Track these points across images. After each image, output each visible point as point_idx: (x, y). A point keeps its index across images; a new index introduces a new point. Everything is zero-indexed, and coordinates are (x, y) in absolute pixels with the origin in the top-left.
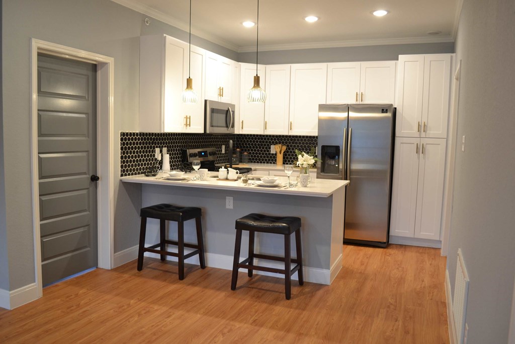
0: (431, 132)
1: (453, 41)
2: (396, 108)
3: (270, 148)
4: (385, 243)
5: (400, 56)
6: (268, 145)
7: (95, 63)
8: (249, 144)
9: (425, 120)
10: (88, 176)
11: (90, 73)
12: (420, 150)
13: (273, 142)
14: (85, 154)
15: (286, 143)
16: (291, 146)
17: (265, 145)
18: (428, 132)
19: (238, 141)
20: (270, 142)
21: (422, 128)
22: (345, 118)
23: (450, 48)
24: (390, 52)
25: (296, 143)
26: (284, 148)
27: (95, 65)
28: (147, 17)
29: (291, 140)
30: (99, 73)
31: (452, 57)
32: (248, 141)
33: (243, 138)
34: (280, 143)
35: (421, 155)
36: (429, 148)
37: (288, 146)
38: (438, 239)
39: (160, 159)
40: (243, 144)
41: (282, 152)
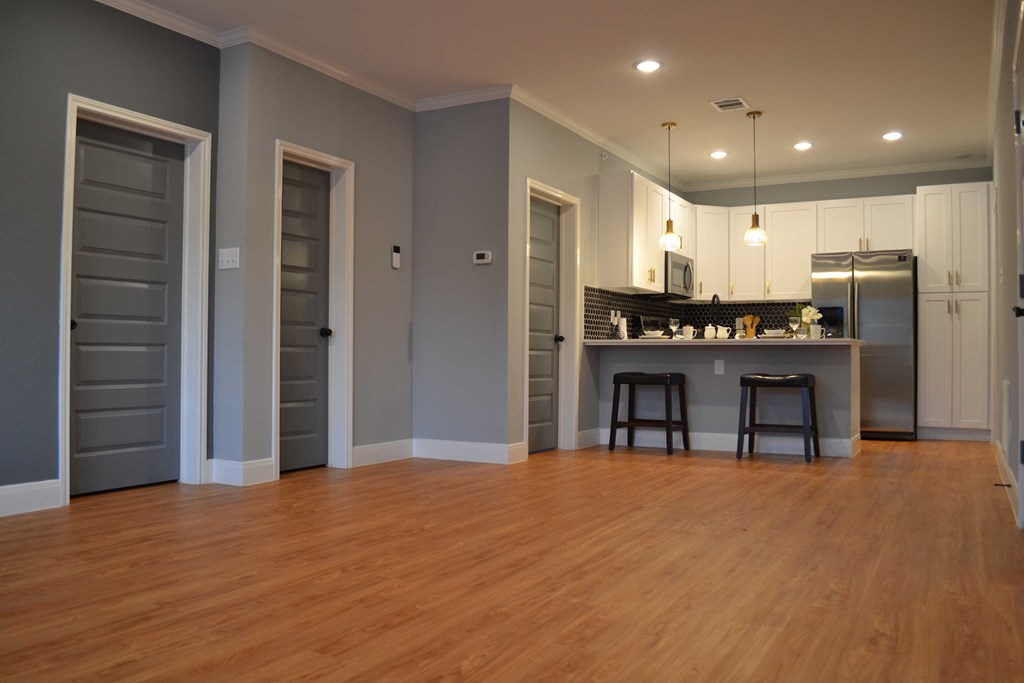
0: (967, 285)
1: (989, 165)
2: (916, 258)
3: (734, 322)
4: (912, 434)
5: (918, 188)
6: (732, 318)
7: (560, 204)
8: (703, 318)
9: (957, 268)
10: (552, 336)
11: (555, 216)
12: (953, 308)
13: (739, 314)
14: (550, 309)
15: (759, 314)
16: (766, 318)
17: (727, 318)
18: (962, 284)
19: (687, 314)
20: (734, 314)
21: (954, 279)
22: (849, 278)
23: (985, 175)
24: (904, 184)
25: (773, 313)
26: (757, 320)
27: (559, 207)
28: (605, 150)
29: (766, 309)
30: (563, 217)
31: (988, 186)
32: (701, 314)
33: (694, 310)
34: (749, 314)
35: (955, 315)
36: (965, 306)
37: (761, 318)
38: (985, 427)
39: (615, 323)
40: (694, 318)
41: (755, 325)
